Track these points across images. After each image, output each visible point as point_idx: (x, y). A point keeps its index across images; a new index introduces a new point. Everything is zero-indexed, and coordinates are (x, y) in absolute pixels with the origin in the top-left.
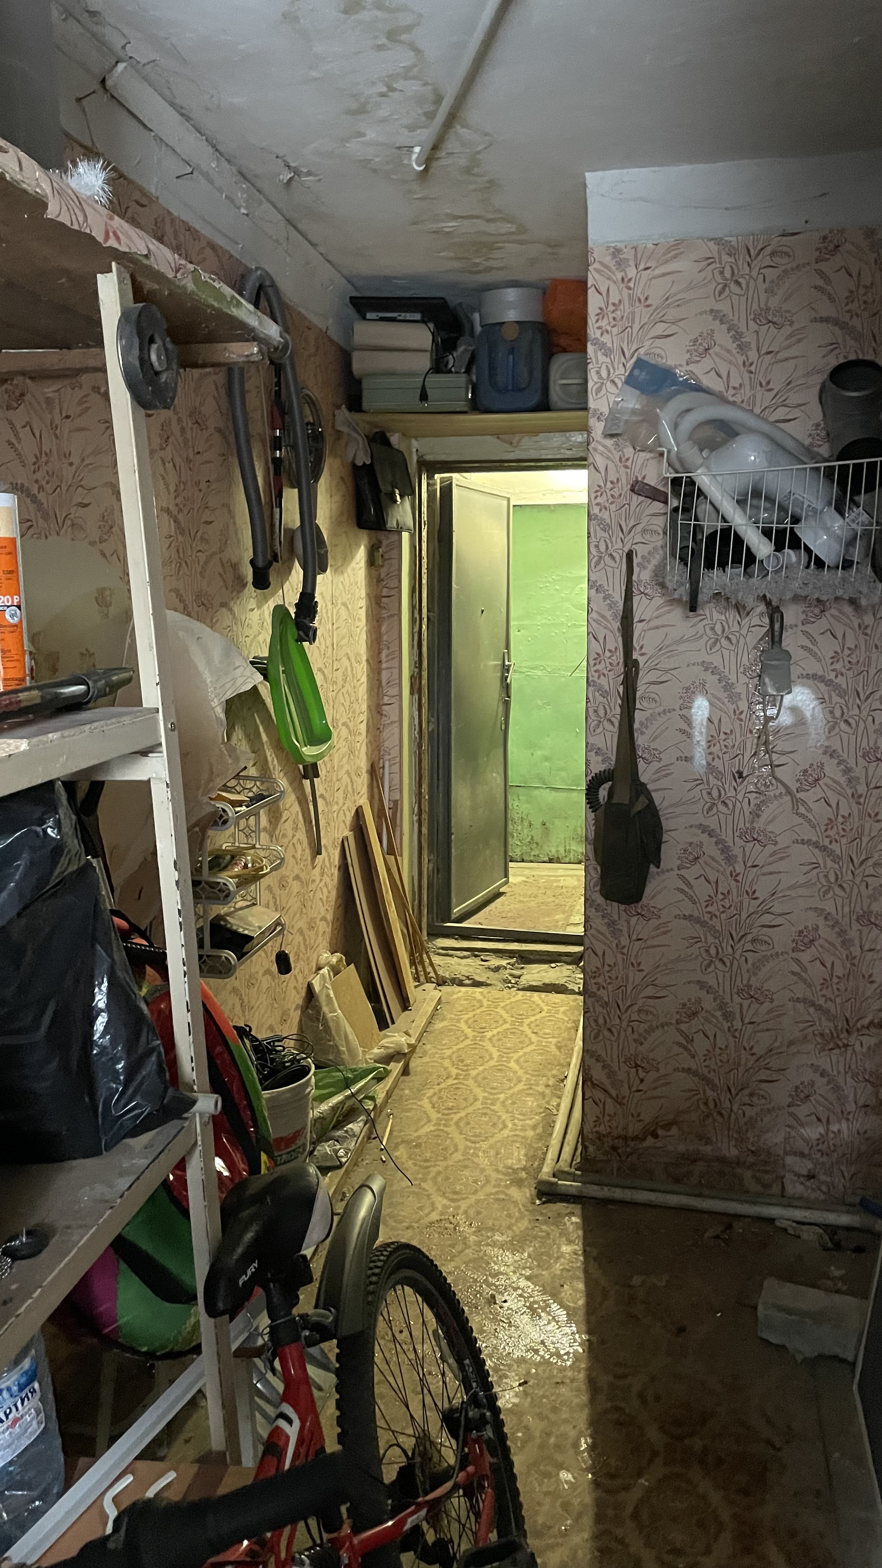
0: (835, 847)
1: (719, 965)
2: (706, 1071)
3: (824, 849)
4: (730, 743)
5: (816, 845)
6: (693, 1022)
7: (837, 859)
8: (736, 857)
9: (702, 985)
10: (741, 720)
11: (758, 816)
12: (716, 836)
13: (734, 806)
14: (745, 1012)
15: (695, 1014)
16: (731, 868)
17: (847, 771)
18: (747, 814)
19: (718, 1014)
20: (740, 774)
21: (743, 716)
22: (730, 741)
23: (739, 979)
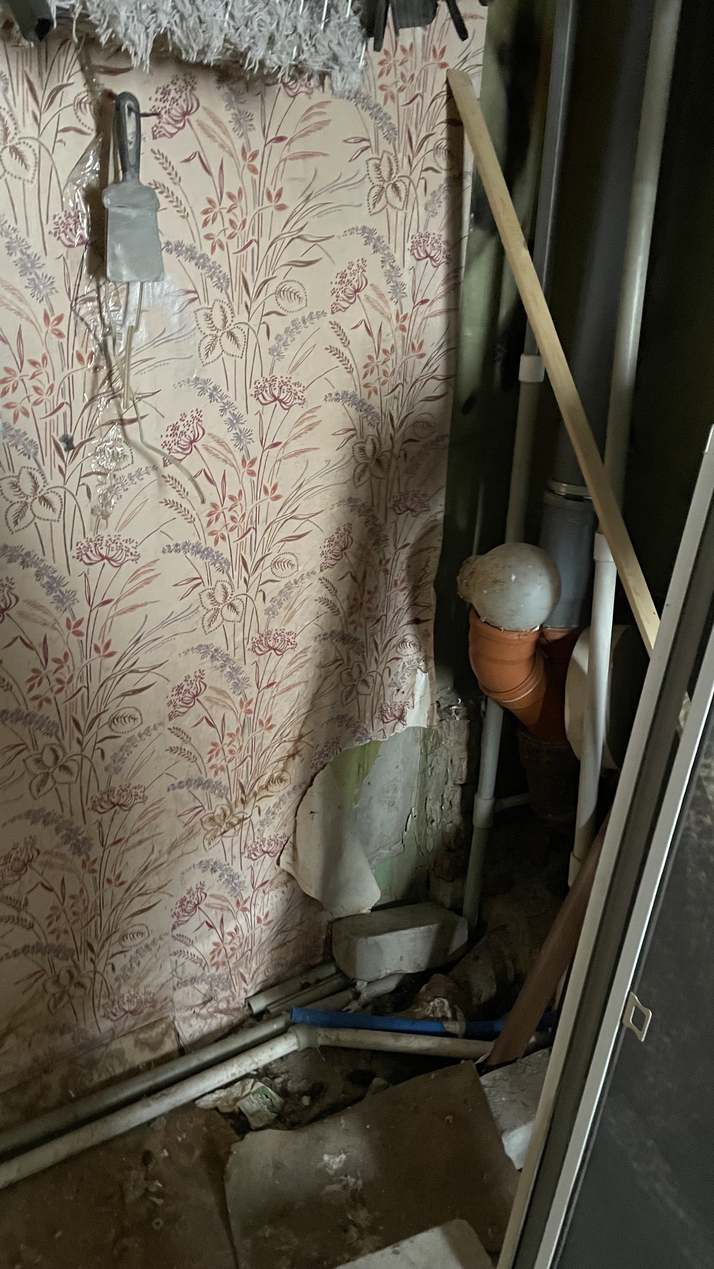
0: (223, 548)
1: (62, 777)
2: (52, 939)
3: (206, 553)
4: (43, 381)
5: (197, 550)
6: (25, 878)
7: (224, 565)
8: (74, 593)
9: (33, 816)
10: (60, 335)
11: (106, 516)
12: (36, 564)
13: (63, 504)
14: (106, 831)
15: (26, 864)
16: (67, 614)
17: (235, 421)
18: (86, 514)
19: (66, 849)
20: (68, 441)
21: (63, 327)
22: (43, 377)
23: (93, 784)
